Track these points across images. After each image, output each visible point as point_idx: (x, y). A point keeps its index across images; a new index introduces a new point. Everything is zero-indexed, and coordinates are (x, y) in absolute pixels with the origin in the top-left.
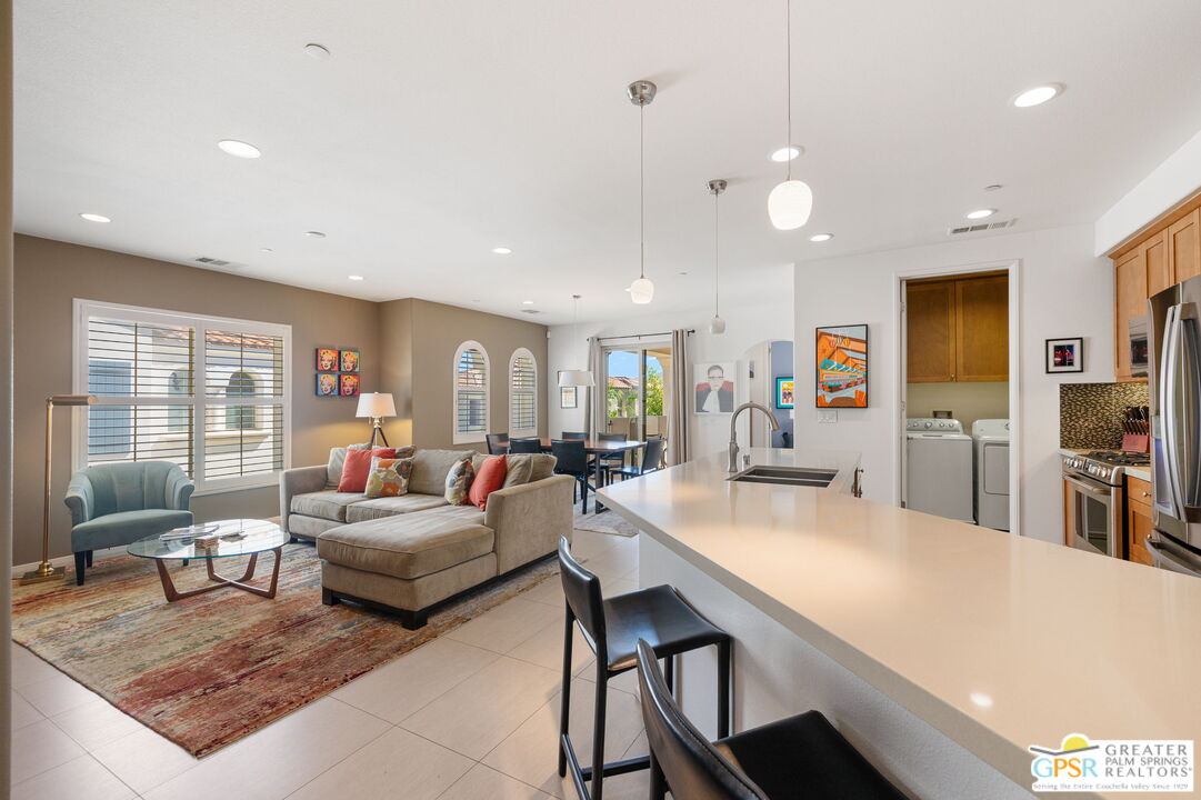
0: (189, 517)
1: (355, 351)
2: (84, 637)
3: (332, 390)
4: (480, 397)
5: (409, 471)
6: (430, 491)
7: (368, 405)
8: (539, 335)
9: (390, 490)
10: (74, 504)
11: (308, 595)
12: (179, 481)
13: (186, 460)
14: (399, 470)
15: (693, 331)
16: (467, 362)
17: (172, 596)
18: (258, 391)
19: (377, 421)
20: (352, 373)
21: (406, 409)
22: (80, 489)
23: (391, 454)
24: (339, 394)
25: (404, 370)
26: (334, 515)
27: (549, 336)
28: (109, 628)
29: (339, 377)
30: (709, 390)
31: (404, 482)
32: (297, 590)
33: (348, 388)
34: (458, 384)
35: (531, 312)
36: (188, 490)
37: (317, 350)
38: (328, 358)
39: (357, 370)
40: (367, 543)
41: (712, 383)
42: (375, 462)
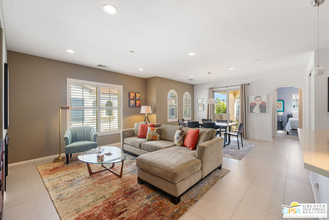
0: (96, 144)
1: (140, 93)
2: (64, 189)
3: (133, 105)
4: (174, 107)
5: (160, 132)
6: (168, 139)
7: (144, 109)
8: (191, 88)
9: (154, 138)
10: (66, 139)
11: (132, 177)
12: (94, 132)
13: (96, 125)
14: (157, 131)
15: (249, 84)
16: (171, 96)
17: (91, 173)
18: (113, 105)
19: (146, 115)
20: (139, 100)
21: (154, 111)
22: (68, 134)
23: (153, 126)
24: (135, 106)
25: (153, 99)
26: (138, 146)
27: (194, 88)
28: (72, 185)
29: (135, 101)
30: (255, 105)
31: (159, 136)
32: (128, 175)
33: (138, 104)
34: (169, 103)
35: (191, 80)
36: (96, 136)
37: (129, 93)
38: (132, 95)
39: (140, 99)
40: (155, 164)
41: (257, 103)
42: (149, 129)
